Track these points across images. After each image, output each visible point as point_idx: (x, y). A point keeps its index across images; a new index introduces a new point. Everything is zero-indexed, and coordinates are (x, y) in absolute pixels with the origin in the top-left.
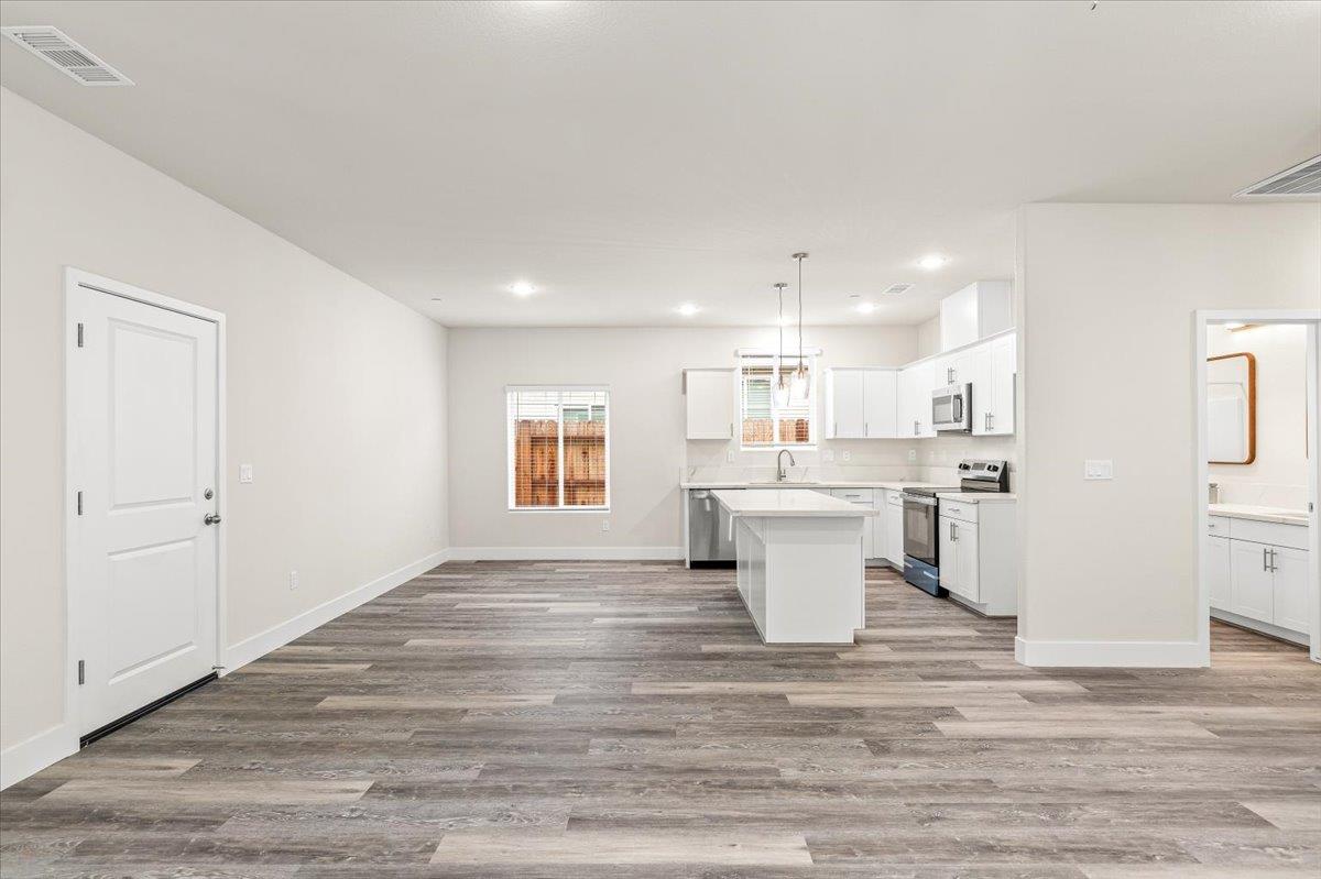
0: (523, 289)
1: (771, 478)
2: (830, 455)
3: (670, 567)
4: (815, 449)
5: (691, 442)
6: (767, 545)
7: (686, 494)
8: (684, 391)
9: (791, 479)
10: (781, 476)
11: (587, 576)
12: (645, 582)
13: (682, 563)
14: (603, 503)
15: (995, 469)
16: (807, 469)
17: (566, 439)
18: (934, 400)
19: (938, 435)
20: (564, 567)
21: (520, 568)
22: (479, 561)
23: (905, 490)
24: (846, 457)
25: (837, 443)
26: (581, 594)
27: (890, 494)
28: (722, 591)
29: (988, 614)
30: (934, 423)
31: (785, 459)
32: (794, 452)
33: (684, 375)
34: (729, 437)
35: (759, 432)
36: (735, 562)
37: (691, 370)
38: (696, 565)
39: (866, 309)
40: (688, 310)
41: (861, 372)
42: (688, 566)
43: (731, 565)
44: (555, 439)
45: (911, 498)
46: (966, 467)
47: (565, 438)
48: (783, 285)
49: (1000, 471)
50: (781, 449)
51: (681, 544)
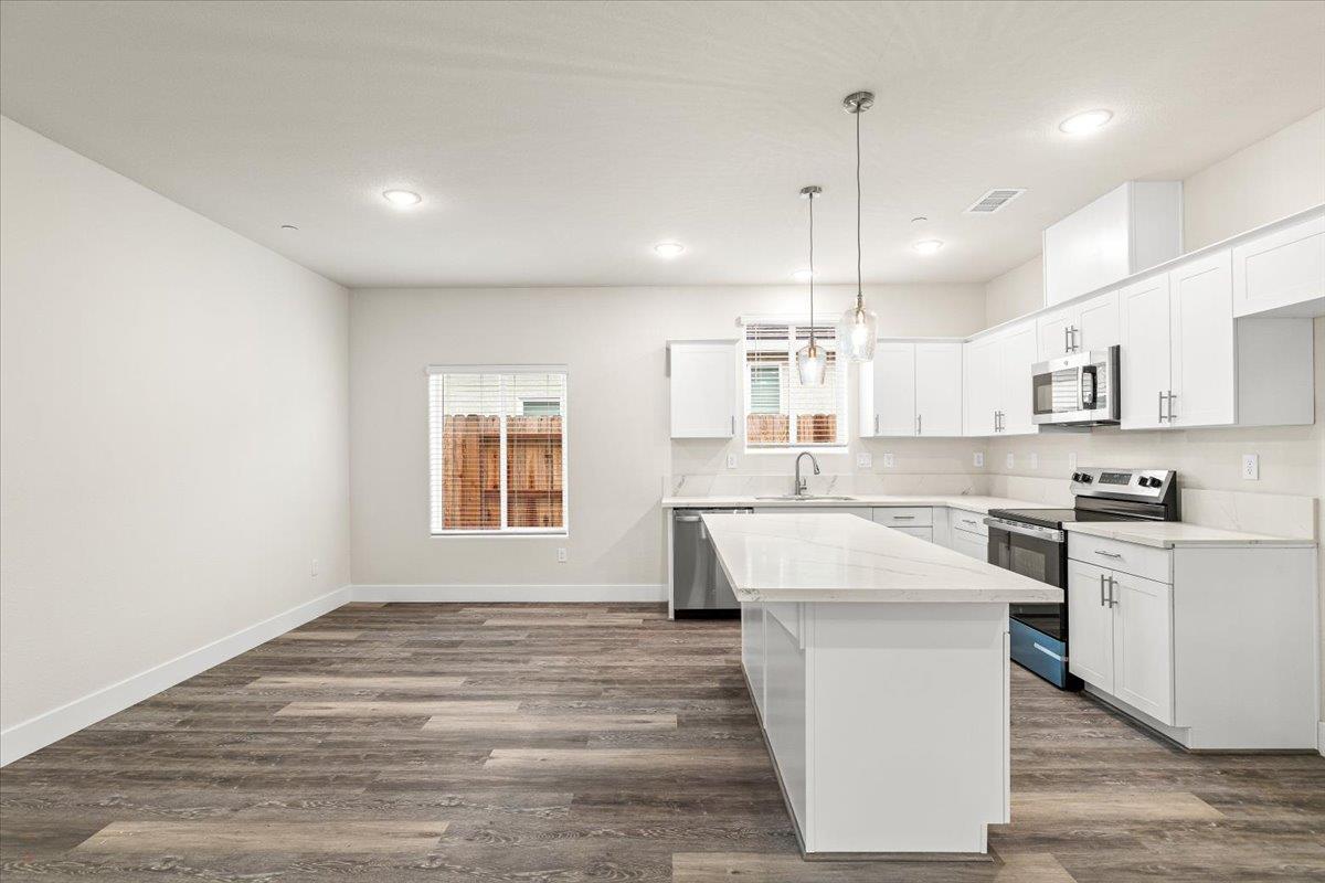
0: (402, 199)
1: (784, 492)
2: (865, 460)
3: (648, 615)
4: (845, 451)
5: (677, 441)
6: (809, 652)
7: (670, 512)
8: (668, 373)
9: (816, 492)
10: (799, 488)
11: (522, 636)
12: (605, 650)
13: (663, 607)
14: (560, 524)
15: (1156, 483)
16: (835, 477)
17: (510, 439)
18: (1035, 378)
19: (1041, 430)
20: (501, 615)
21: (439, 617)
22: (390, 604)
23: (991, 512)
24: (888, 462)
25: (877, 443)
26: (500, 677)
27: (958, 518)
28: (719, 671)
29: (1190, 745)
30: (1036, 411)
31: (806, 463)
32: (821, 455)
33: (668, 350)
34: (729, 435)
35: (768, 428)
36: (739, 611)
37: (676, 342)
38: (682, 615)
39: (928, 248)
40: (668, 250)
41: (912, 345)
42: (671, 616)
43: (733, 615)
44: (497, 439)
45: (1005, 526)
46: (1086, 479)
47: (508, 436)
48: (817, 189)
49: (1165, 487)
50: (799, 451)
51: (665, 581)
